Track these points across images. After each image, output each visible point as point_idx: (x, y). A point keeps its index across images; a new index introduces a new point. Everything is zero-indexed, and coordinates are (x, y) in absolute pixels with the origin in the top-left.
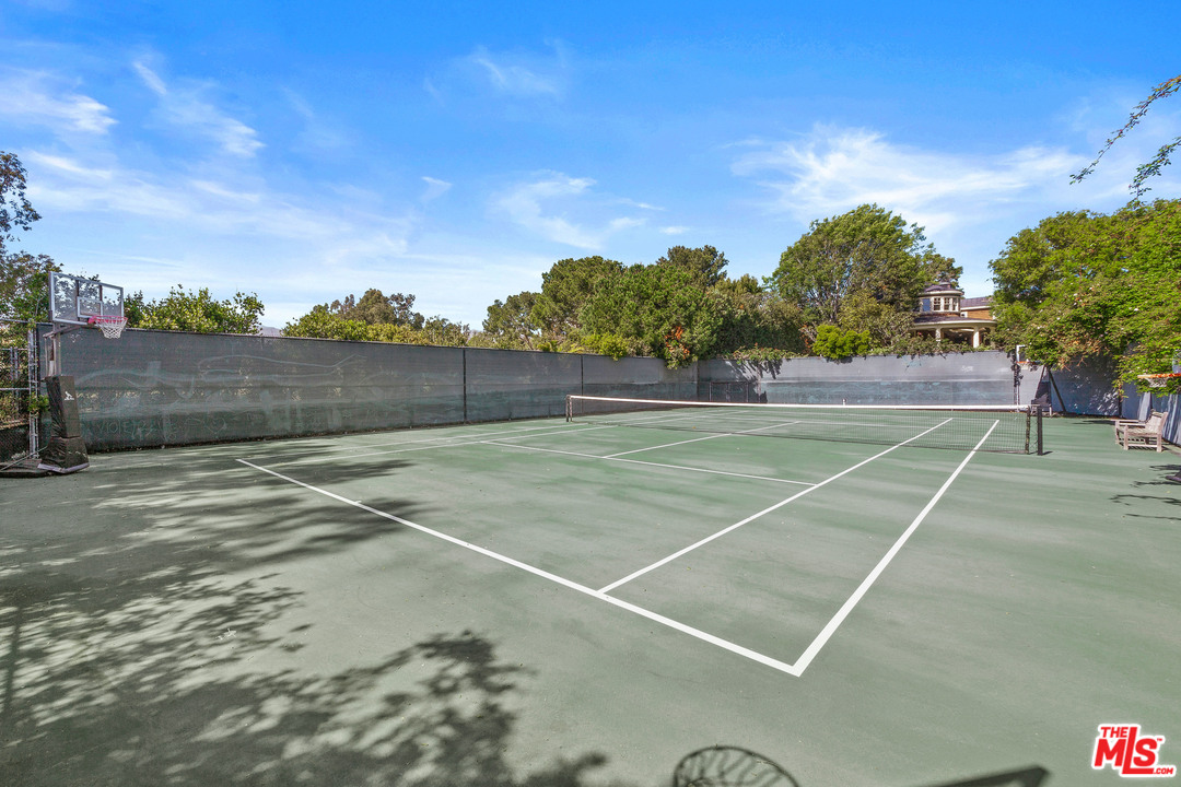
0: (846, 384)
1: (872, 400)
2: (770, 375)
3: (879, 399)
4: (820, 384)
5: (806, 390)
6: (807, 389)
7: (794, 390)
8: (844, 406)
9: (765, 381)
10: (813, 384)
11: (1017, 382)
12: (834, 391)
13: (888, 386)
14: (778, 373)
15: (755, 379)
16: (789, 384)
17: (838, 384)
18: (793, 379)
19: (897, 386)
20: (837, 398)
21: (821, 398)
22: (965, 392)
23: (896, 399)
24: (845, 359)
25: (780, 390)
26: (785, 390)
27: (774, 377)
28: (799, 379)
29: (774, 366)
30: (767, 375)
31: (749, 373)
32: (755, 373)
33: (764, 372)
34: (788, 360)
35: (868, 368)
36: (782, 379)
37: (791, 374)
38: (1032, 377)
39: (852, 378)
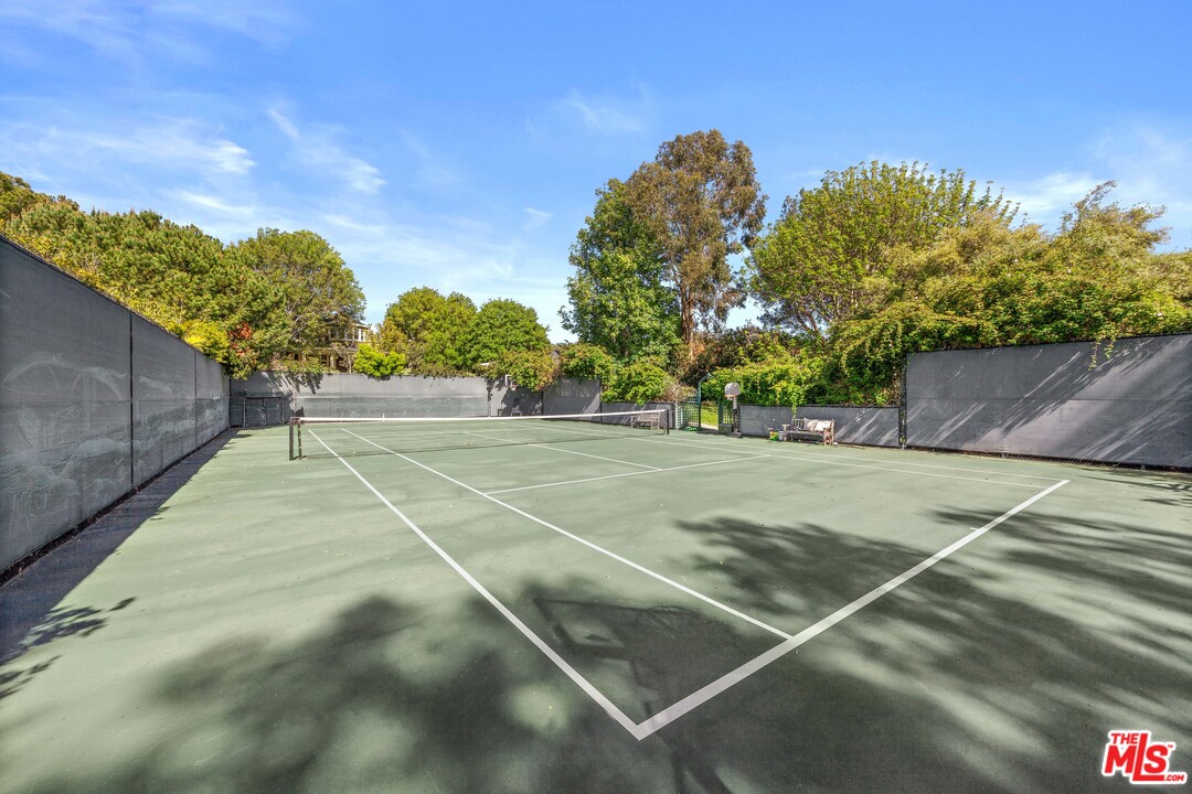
0: (385, 400)
1: (405, 413)
2: (308, 390)
3: (411, 413)
4: (362, 400)
5: (346, 405)
6: (349, 405)
7: (336, 406)
8: (384, 419)
9: (301, 396)
10: (355, 400)
11: (489, 399)
12: (375, 405)
13: (417, 401)
14: (318, 388)
15: (290, 394)
16: (330, 399)
17: (378, 400)
18: (335, 394)
19: (424, 401)
20: (379, 412)
21: (362, 412)
22: (464, 405)
23: (422, 413)
24: (384, 377)
25: (320, 406)
26: (326, 406)
27: (314, 392)
28: (341, 394)
29: (313, 380)
30: (305, 389)
31: (286, 387)
32: (291, 387)
33: (301, 387)
34: (330, 374)
35: (404, 386)
36: (323, 394)
37: (333, 390)
38: (499, 394)
39: (391, 394)
